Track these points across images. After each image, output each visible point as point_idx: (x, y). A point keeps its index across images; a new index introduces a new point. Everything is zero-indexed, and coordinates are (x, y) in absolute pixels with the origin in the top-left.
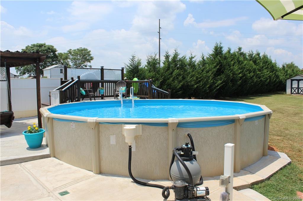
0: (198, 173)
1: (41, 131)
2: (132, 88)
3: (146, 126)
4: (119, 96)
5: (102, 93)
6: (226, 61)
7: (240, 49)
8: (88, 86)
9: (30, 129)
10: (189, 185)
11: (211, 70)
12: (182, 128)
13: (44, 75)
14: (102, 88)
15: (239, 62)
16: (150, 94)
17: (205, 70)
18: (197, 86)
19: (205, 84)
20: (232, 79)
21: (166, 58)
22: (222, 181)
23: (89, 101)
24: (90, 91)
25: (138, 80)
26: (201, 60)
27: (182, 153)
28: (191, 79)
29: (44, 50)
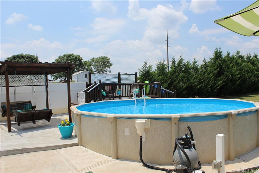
0: (196, 159)
1: (71, 124)
2: (144, 90)
3: (154, 120)
4: (133, 96)
5: (120, 94)
6: (225, 64)
7: (238, 53)
8: (108, 88)
9: (63, 123)
10: (188, 168)
11: (212, 72)
12: (183, 122)
13: (72, 80)
14: (120, 90)
15: (237, 64)
16: (159, 94)
17: (207, 72)
18: (200, 87)
19: (207, 85)
20: (231, 79)
21: (173, 63)
22: (214, 165)
23: (109, 101)
24: (110, 93)
25: (149, 83)
26: (203, 64)
27: (182, 142)
28: (195, 80)
29: (72, 59)
